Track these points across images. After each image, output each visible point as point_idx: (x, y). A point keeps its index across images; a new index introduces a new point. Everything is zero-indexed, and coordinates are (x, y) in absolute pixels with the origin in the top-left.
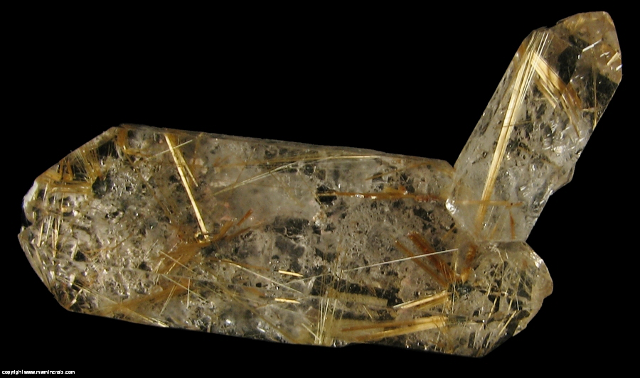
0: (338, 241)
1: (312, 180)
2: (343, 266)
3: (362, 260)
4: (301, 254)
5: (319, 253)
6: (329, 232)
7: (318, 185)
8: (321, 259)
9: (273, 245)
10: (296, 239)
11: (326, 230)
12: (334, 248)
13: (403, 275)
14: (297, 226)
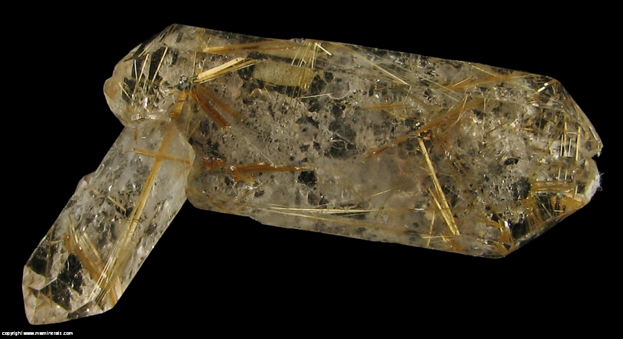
0: (297, 135)
1: (321, 195)
2: (293, 110)
3: (276, 116)
4: (331, 124)
5: (316, 124)
6: (305, 144)
7: (315, 189)
8: (314, 118)
9: (358, 133)
10: (337, 138)
11: (309, 146)
12: (301, 128)
13: (238, 101)
14: (336, 151)
